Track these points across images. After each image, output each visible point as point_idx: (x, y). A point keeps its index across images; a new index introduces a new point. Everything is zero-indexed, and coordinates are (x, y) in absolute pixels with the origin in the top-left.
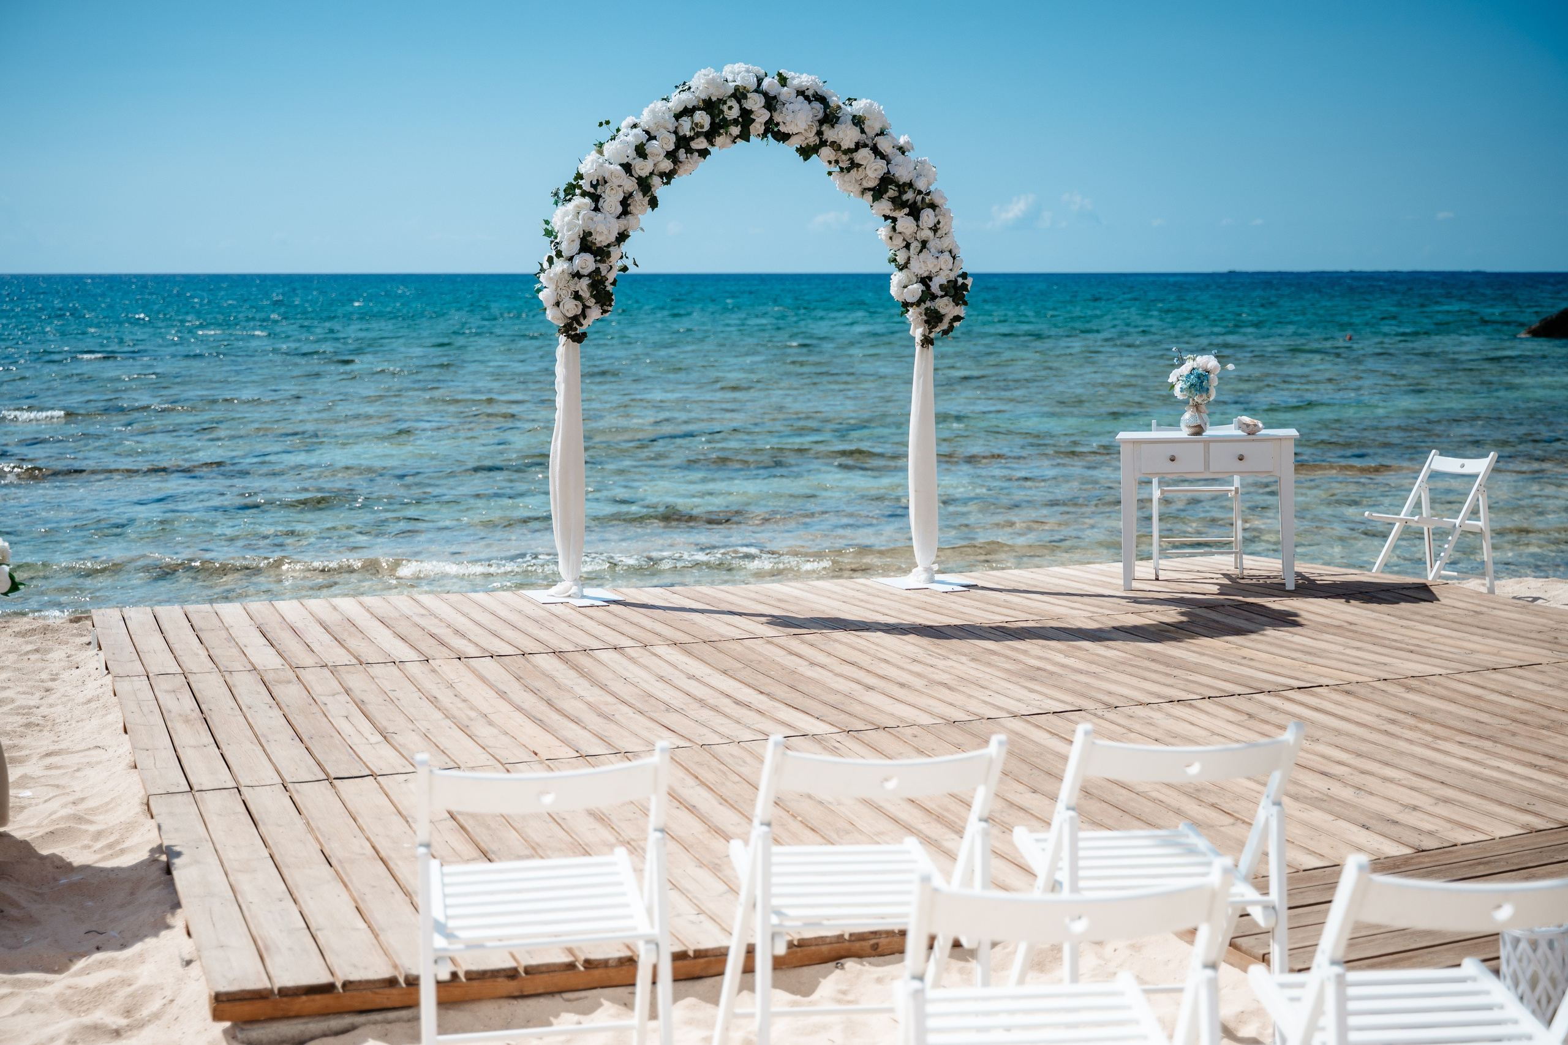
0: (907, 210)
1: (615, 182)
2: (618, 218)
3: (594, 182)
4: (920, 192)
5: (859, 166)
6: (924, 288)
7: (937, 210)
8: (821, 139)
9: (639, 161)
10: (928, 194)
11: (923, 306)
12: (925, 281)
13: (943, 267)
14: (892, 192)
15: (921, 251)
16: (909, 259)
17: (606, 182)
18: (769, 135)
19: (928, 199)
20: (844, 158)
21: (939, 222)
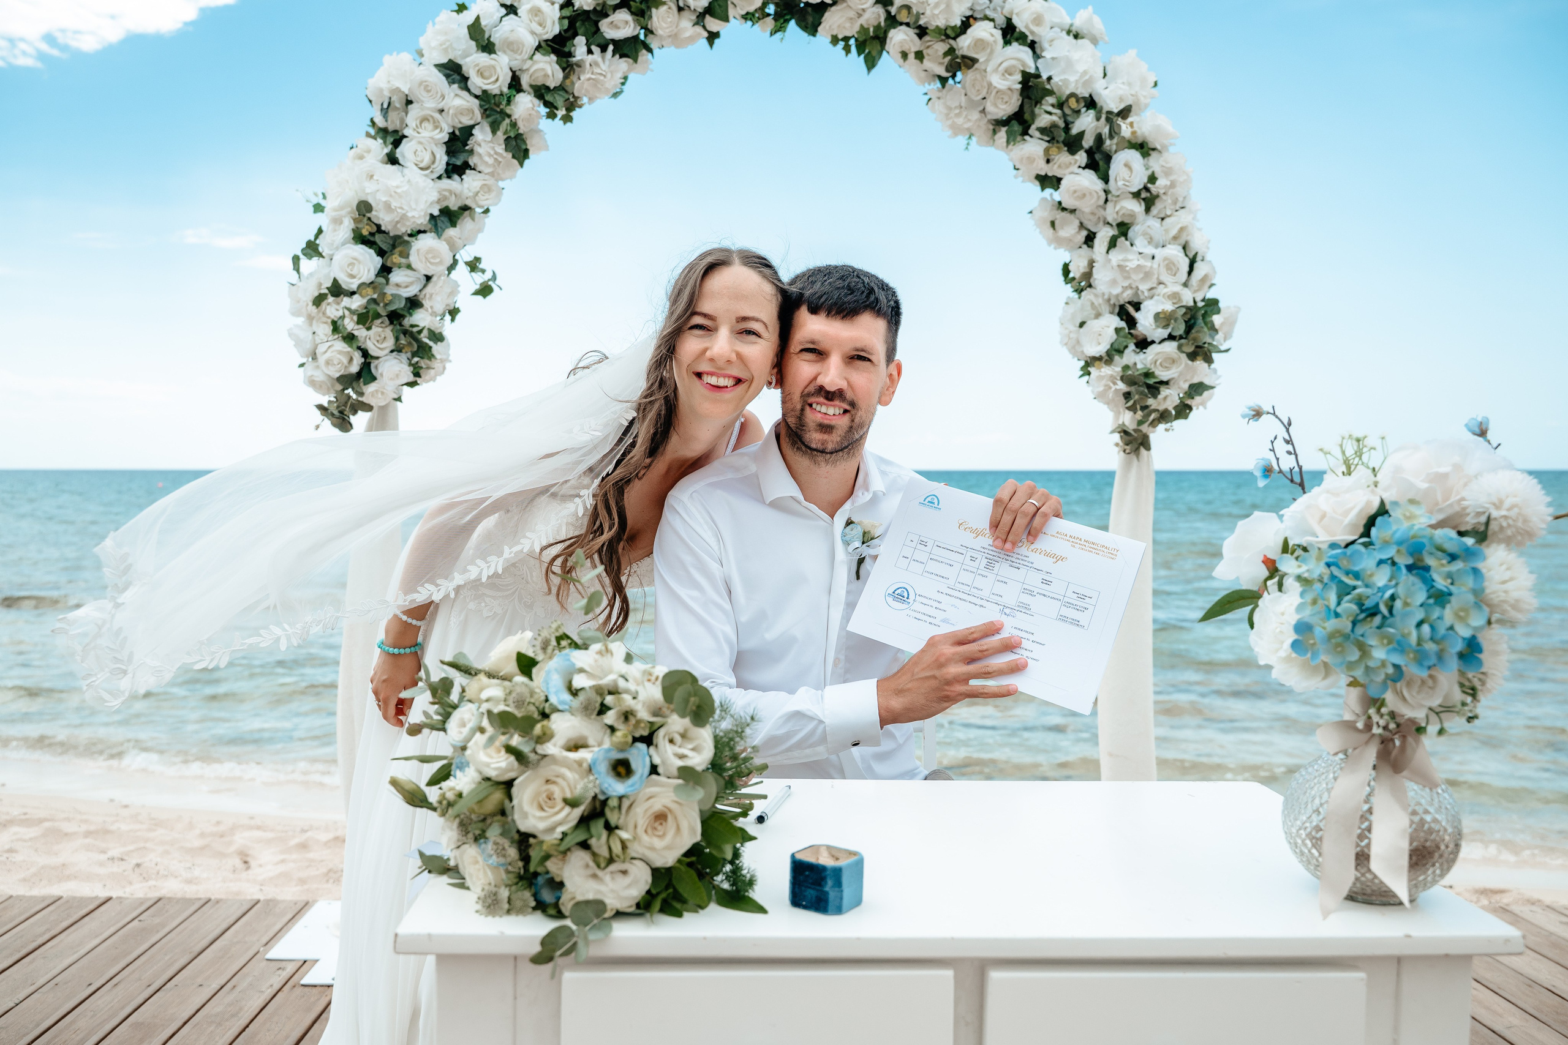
0: (1082, 157)
1: (427, 104)
2: (440, 178)
3: (385, 106)
4: (1111, 118)
5: (969, 62)
6: (1123, 324)
7: (1154, 154)
8: (888, 13)
9: (483, 58)
10: (1125, 113)
11: (1120, 362)
12: (1127, 312)
13: (1165, 277)
14: (1046, 116)
15: (1112, 244)
16: (1091, 264)
17: (409, 102)
18: (793, 23)
19: (1125, 130)
20: (941, 47)
21: (1152, 179)
